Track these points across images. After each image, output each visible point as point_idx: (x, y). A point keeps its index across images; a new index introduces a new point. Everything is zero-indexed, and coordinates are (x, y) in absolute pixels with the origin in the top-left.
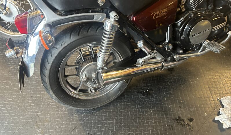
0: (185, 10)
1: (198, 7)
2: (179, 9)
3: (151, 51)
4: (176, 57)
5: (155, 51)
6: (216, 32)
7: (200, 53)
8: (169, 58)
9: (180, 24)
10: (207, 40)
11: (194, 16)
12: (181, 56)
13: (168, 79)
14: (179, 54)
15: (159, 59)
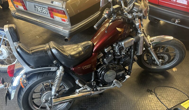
0: (103, 63)
1: (109, 63)
2: (99, 63)
3: (83, 85)
4: (99, 88)
5: (86, 85)
6: (121, 75)
7: (113, 86)
8: (95, 89)
9: (99, 71)
10: (116, 80)
11: (106, 68)
12: (101, 88)
13: (98, 100)
14: (100, 87)
15: (89, 89)
